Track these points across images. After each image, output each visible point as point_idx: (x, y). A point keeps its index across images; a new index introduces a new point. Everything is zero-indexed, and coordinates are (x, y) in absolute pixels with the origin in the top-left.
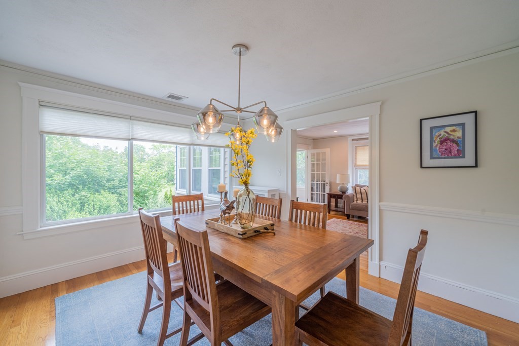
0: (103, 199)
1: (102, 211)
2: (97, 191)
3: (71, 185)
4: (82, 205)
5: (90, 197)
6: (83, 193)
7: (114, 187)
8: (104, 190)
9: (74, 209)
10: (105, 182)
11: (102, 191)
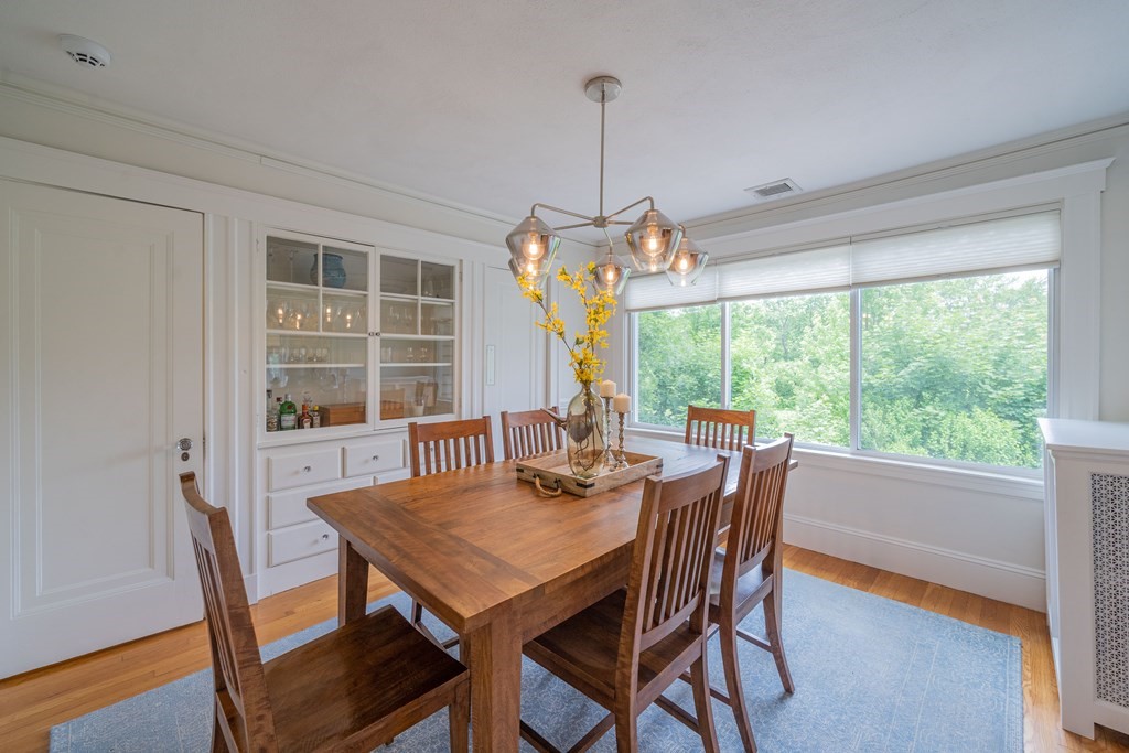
0: (972, 428)
1: (970, 455)
2: (968, 407)
3: (907, 390)
4: (926, 431)
5: (943, 418)
6: (929, 409)
7: (1014, 404)
8: (983, 406)
9: (909, 438)
10: (989, 388)
11: (977, 410)
